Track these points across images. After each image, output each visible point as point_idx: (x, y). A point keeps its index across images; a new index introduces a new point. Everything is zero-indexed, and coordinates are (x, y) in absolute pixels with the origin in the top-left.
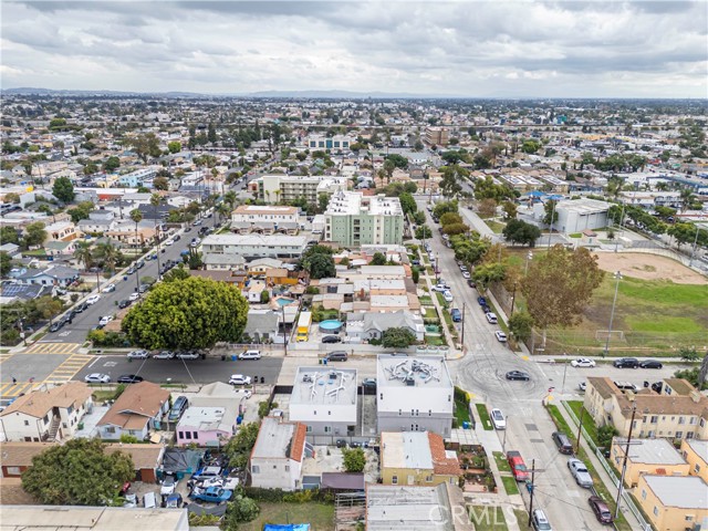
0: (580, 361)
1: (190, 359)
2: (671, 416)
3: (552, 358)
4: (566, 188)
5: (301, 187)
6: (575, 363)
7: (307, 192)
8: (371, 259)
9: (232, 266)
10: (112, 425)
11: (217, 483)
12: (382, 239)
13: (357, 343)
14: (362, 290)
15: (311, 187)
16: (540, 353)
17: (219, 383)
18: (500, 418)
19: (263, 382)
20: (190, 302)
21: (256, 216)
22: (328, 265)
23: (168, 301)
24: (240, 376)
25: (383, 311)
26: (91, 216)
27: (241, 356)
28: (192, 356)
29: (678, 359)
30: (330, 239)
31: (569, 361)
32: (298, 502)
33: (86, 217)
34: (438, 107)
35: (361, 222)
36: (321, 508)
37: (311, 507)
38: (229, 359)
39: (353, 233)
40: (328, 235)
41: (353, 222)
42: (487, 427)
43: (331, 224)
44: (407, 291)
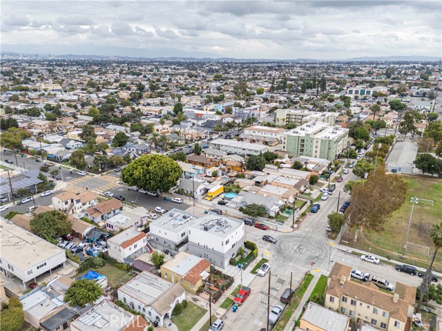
0: (367, 256)
1: (151, 196)
2: (367, 305)
3: (351, 250)
5: (300, 117)
6: (363, 257)
8: (293, 165)
9: (218, 156)
12: (318, 154)
13: (232, 208)
14: (267, 181)
16: (344, 244)
17: (142, 207)
21: (257, 132)
22: (258, 163)
24: (160, 208)
25: (265, 195)
26: (181, 123)
27: (173, 199)
28: (153, 194)
30: (285, 150)
31: (360, 255)
33: (179, 124)
35: (305, 141)
38: (167, 200)
39: (300, 148)
40: (284, 147)
41: (300, 140)
42: (253, 272)
43: (286, 141)
44: (294, 187)
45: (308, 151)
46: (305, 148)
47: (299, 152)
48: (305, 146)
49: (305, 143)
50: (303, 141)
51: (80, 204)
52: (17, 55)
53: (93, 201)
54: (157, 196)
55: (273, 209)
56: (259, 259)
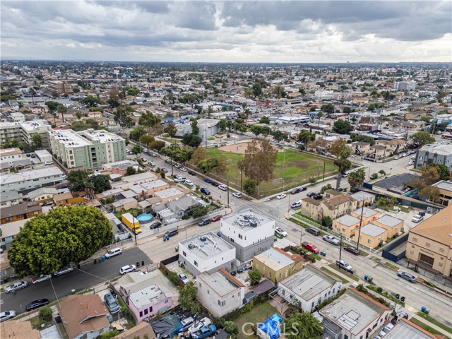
0: (280, 196)
1: (68, 272)
3: (268, 198)
4: (178, 114)
6: (278, 197)
7: (9, 135)
8: (125, 172)
10: (85, 332)
11: (200, 326)
12: (113, 159)
14: (143, 191)
15: (12, 131)
16: (261, 197)
18: (282, 231)
19: (143, 264)
20: (74, 226)
23: (55, 230)
24: (128, 267)
25: (177, 199)
27: (107, 255)
28: (69, 269)
29: (310, 184)
30: (74, 166)
31: (275, 197)
32: (249, 310)
34: (29, 66)
35: (96, 149)
36: (262, 307)
37: (257, 309)
38: (100, 261)
39: (91, 158)
41: (90, 150)
43: (73, 154)
45: (102, 158)
48: (97, 154)
49: (97, 151)
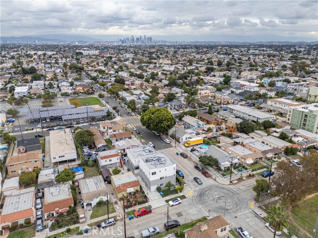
13: (196, 155)
16: (262, 209)
21: (278, 104)
26: (223, 90)
30: (290, 122)
33: (221, 91)
35: (308, 117)
39: (302, 122)
40: (289, 119)
41: (304, 115)
42: (167, 201)
43: (291, 114)
44: (262, 152)
45: (310, 126)
46: (307, 123)
47: (301, 126)
48: (307, 121)
49: (308, 119)
50: (306, 116)
51: (111, 130)
52: (166, 42)
53: (121, 130)
54: (159, 136)
55: (225, 164)
56: (181, 194)
